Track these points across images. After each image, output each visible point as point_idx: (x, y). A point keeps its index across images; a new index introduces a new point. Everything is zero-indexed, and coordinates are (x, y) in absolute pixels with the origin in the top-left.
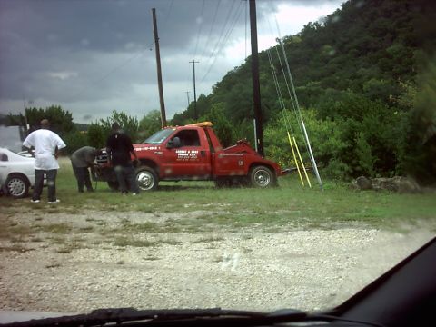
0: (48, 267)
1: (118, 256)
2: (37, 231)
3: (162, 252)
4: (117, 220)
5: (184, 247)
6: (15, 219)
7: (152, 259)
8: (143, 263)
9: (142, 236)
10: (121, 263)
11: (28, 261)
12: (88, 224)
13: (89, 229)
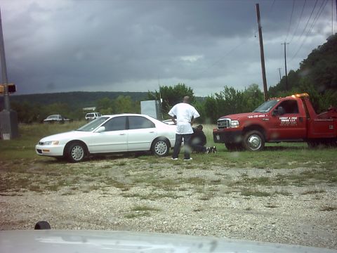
0: (195, 211)
1: (246, 204)
2: (180, 183)
3: (278, 201)
4: (238, 175)
5: (295, 197)
6: (163, 173)
7: (272, 207)
8: (265, 210)
9: (260, 188)
10: (248, 209)
11: (179, 206)
12: (217, 178)
13: (218, 182)
